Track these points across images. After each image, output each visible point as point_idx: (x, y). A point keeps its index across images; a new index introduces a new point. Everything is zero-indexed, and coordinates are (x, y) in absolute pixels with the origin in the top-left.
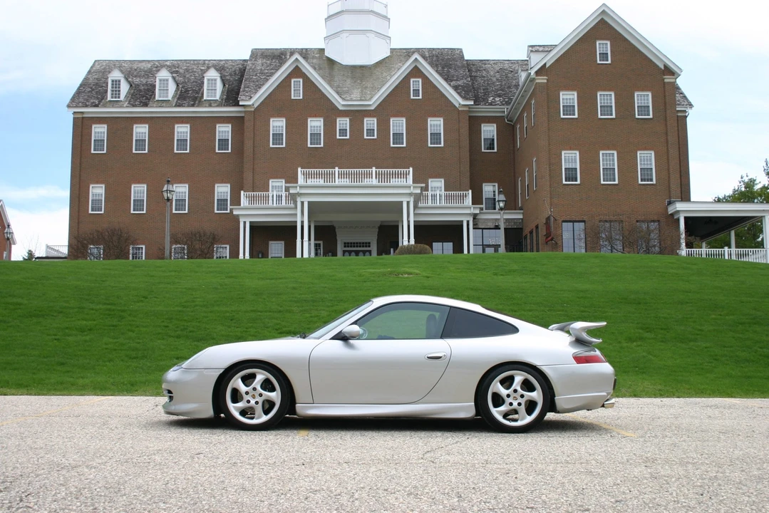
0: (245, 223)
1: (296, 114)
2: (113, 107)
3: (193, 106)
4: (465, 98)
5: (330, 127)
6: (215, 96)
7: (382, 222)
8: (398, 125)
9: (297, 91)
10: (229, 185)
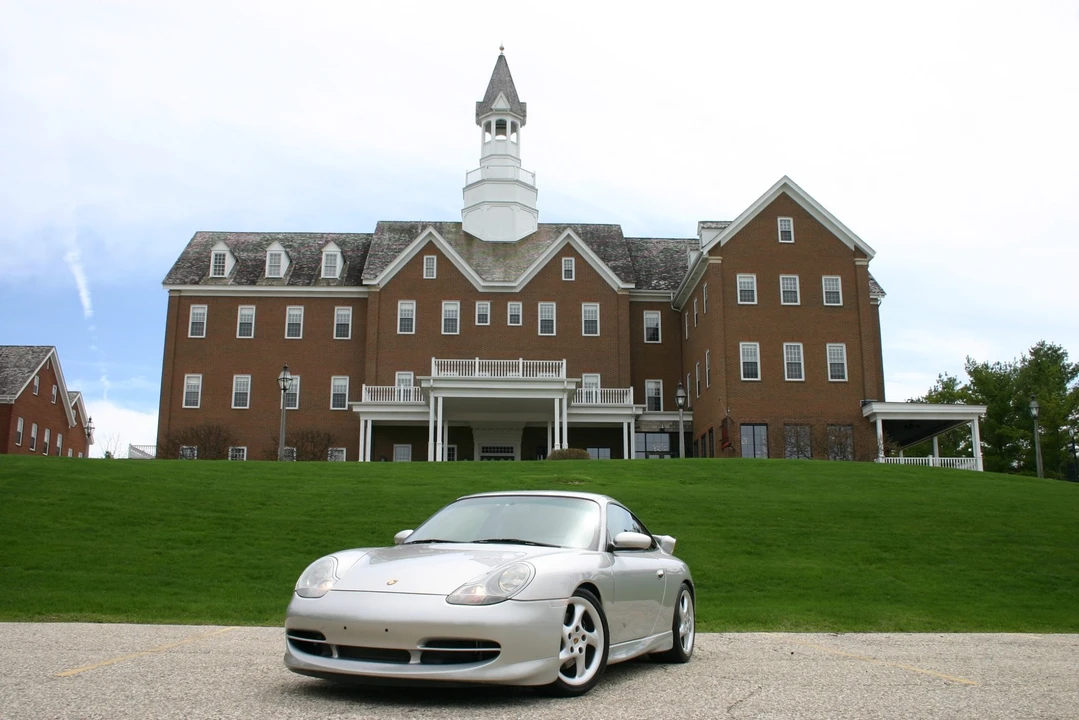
0: (366, 422)
1: (429, 297)
2: (216, 284)
3: (308, 284)
4: (625, 280)
5: (467, 311)
6: (334, 275)
7: (528, 423)
8: (547, 310)
9: (430, 270)
10: (348, 378)
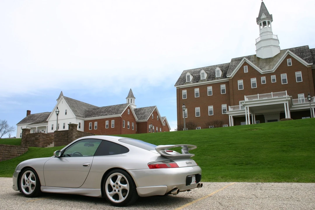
0: (231, 116)
1: (246, 78)
2: (188, 84)
3: (212, 80)
4: (309, 63)
5: (259, 80)
6: (219, 76)
7: (281, 111)
8: (284, 76)
9: (246, 70)
10: (226, 105)
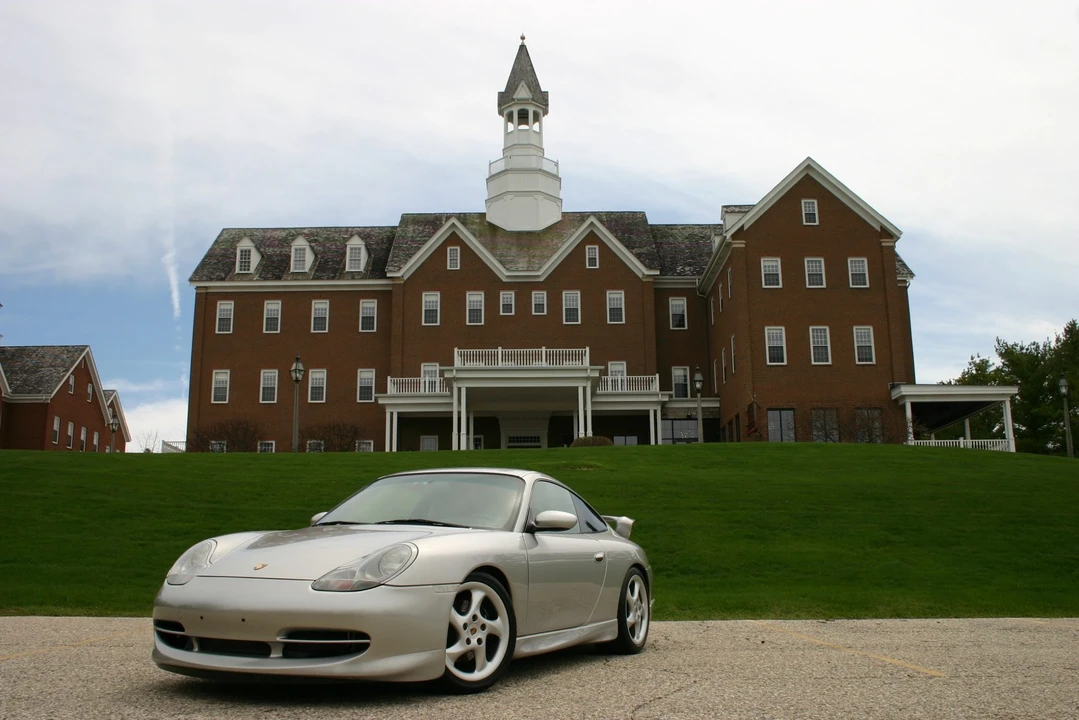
0: (392, 413)
1: (453, 288)
2: (242, 280)
3: (333, 278)
4: (649, 267)
5: (492, 301)
6: (359, 268)
7: (554, 412)
8: (572, 298)
9: (454, 261)
10: (374, 370)
